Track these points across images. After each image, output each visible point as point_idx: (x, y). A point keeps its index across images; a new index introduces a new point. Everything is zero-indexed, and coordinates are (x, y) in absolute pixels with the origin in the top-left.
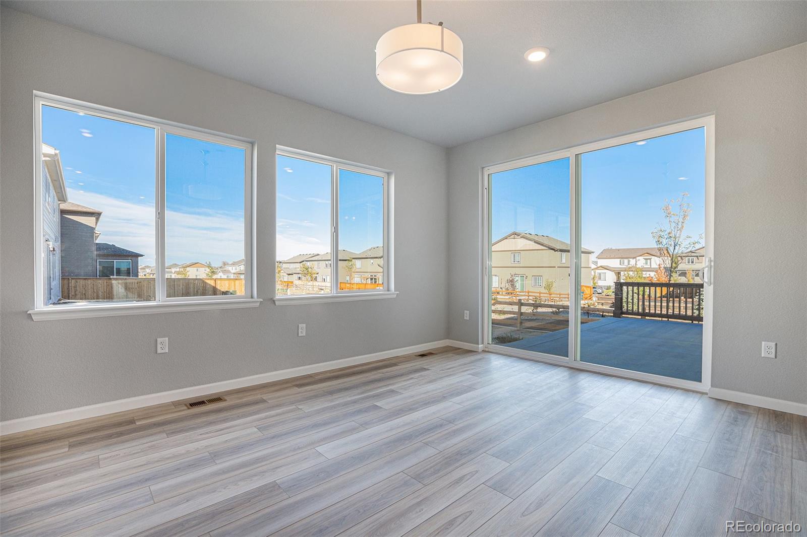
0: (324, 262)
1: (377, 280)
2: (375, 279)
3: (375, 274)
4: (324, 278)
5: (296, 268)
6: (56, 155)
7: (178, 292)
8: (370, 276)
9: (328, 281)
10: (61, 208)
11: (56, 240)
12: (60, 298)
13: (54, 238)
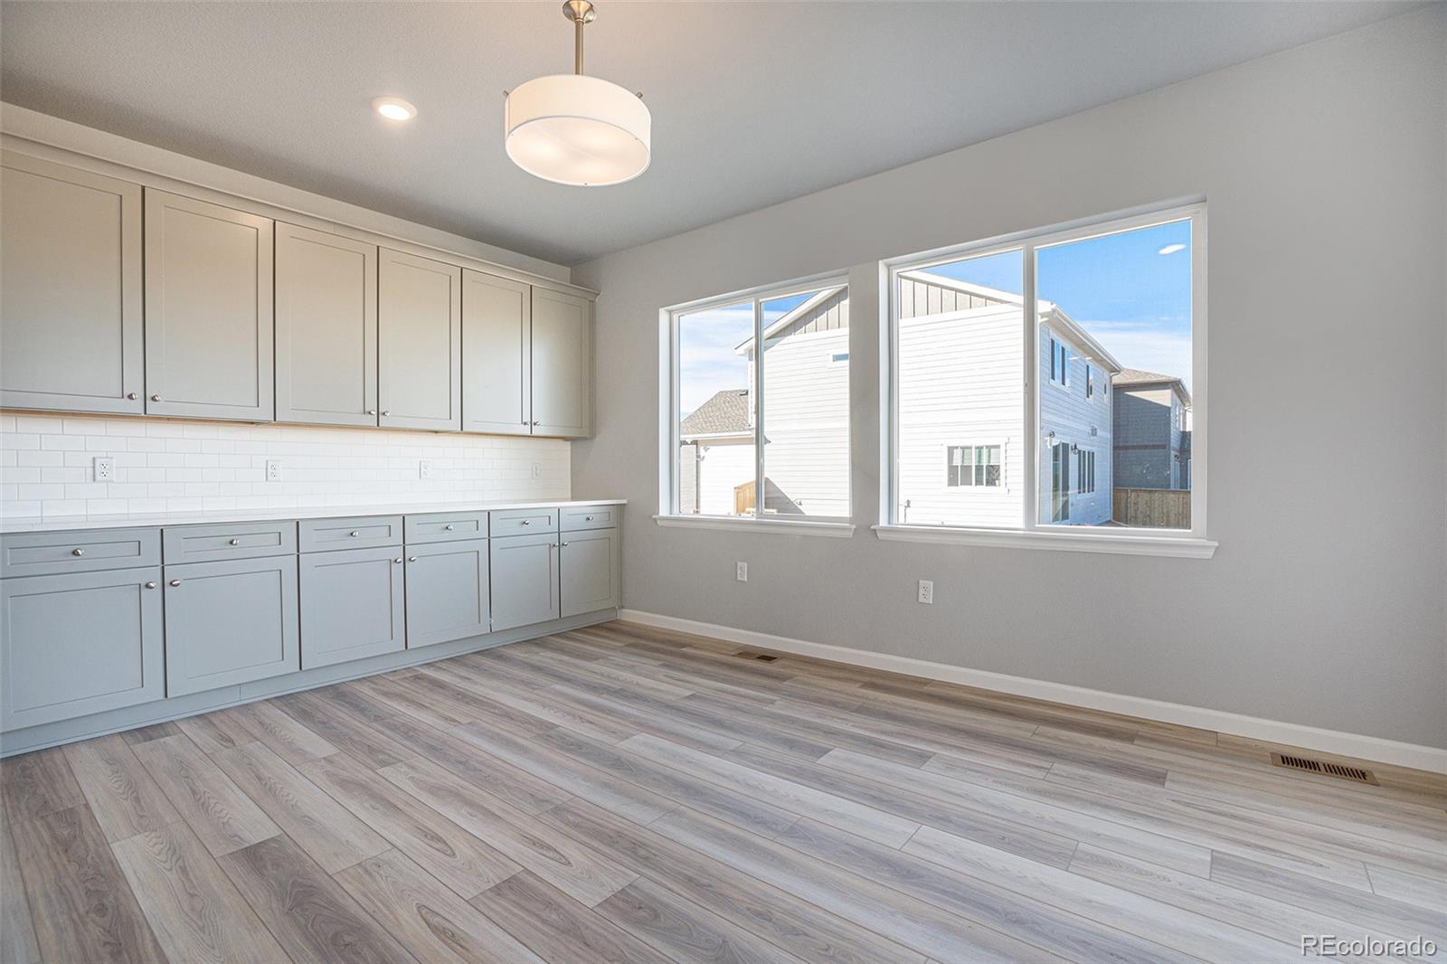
6: (1054, 311)
10: (1114, 382)
11: (1094, 432)
12: (1109, 519)
13: (1088, 429)
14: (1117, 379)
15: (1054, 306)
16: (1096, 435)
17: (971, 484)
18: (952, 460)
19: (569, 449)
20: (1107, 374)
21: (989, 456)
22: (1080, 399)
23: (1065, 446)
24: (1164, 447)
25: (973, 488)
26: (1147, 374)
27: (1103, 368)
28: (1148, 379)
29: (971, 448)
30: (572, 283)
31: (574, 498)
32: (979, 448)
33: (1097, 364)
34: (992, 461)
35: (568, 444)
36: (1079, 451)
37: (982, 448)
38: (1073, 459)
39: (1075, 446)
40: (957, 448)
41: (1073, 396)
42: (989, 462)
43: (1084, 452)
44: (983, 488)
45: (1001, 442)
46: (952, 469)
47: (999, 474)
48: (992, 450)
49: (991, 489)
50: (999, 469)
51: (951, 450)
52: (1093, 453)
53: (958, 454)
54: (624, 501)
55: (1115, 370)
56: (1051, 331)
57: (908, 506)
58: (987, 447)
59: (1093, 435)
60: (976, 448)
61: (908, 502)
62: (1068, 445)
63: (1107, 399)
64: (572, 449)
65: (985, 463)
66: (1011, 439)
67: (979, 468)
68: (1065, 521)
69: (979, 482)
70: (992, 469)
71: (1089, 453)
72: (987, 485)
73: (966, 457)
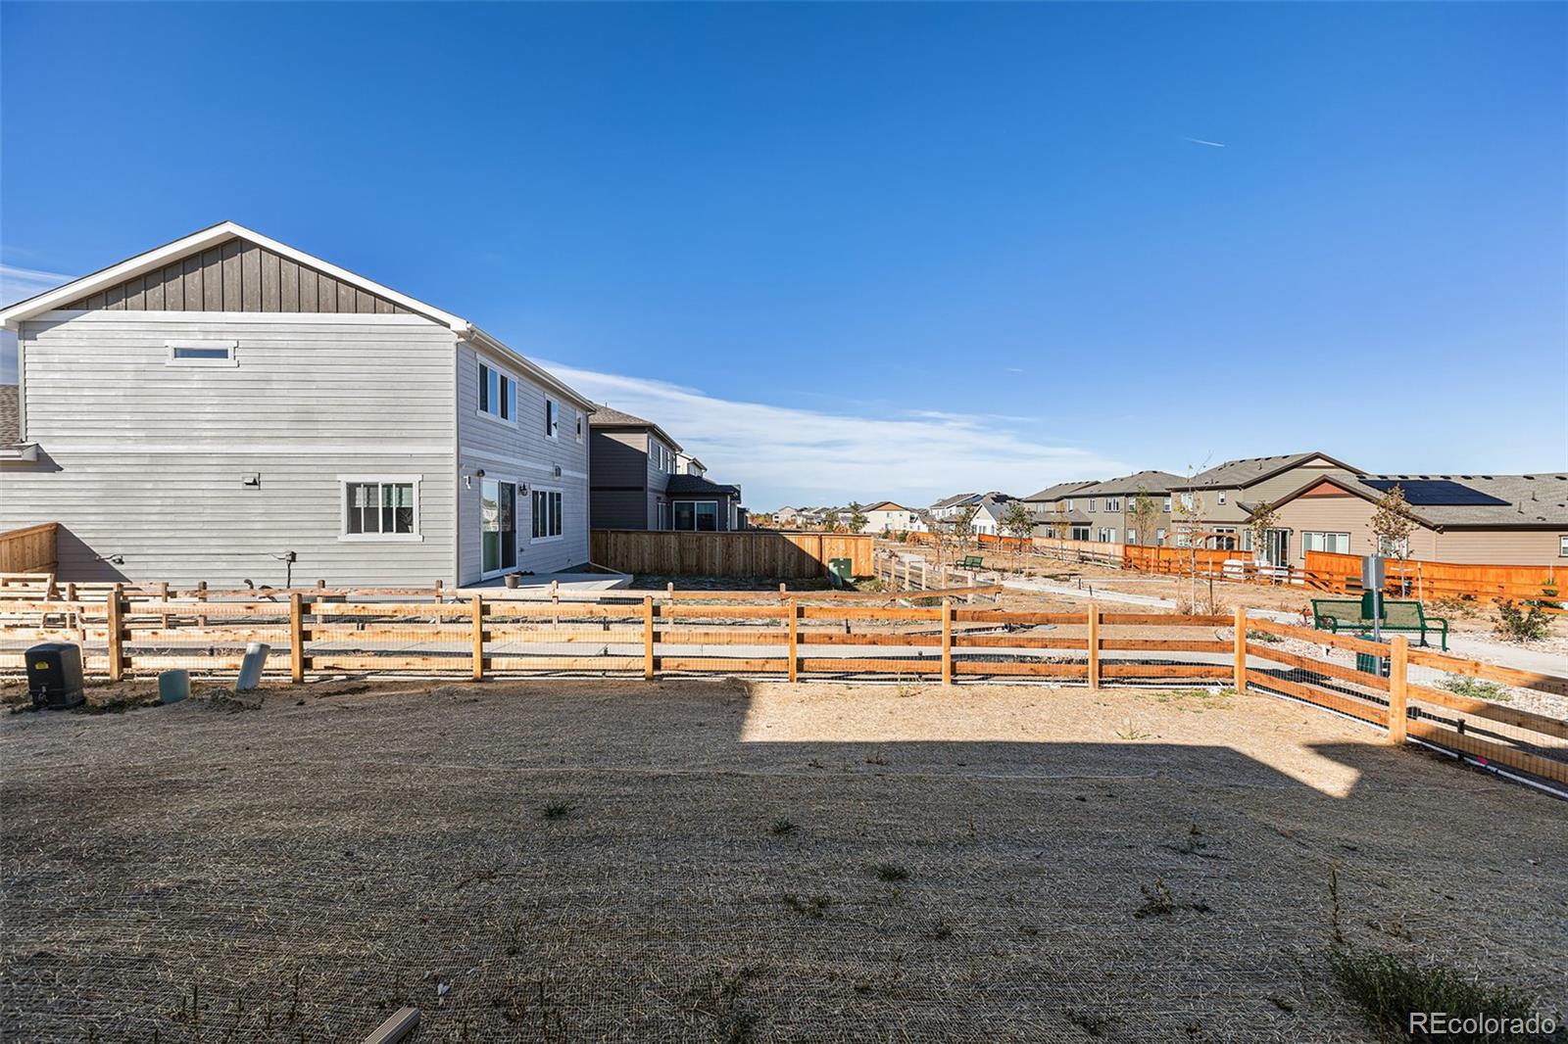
0: (1104, 499)
1: (1236, 542)
2: (1230, 539)
3: (1230, 527)
4: (1103, 532)
5: (1048, 512)
6: (471, 331)
7: (757, 557)
8: (1215, 530)
9: (1112, 540)
10: (591, 422)
11: (558, 472)
13: (551, 469)
14: (595, 419)
15: (469, 325)
16: (561, 475)
17: (378, 531)
18: (355, 500)
21: (400, 497)
22: (534, 436)
23: (508, 486)
24: (641, 489)
25: (380, 536)
26: (629, 416)
27: (574, 407)
28: (629, 422)
29: (377, 486)
32: (388, 487)
33: (563, 403)
34: (403, 503)
36: (535, 493)
37: (391, 485)
39: (525, 486)
40: (359, 485)
41: (522, 432)
42: (400, 503)
43: (544, 494)
44: (394, 536)
45: (414, 479)
46: (353, 512)
47: (412, 519)
48: (404, 489)
49: (403, 537)
50: (412, 512)
51: (352, 488)
52: (559, 495)
53: (360, 493)
55: (589, 409)
56: (478, 356)
57: (293, 559)
58: (397, 485)
59: (556, 475)
60: (384, 486)
61: (293, 555)
62: (515, 485)
63: (582, 440)
65: (394, 505)
66: (425, 477)
67: (387, 511)
69: (387, 528)
70: (403, 511)
71: (551, 494)
72: (397, 531)
73: (371, 497)
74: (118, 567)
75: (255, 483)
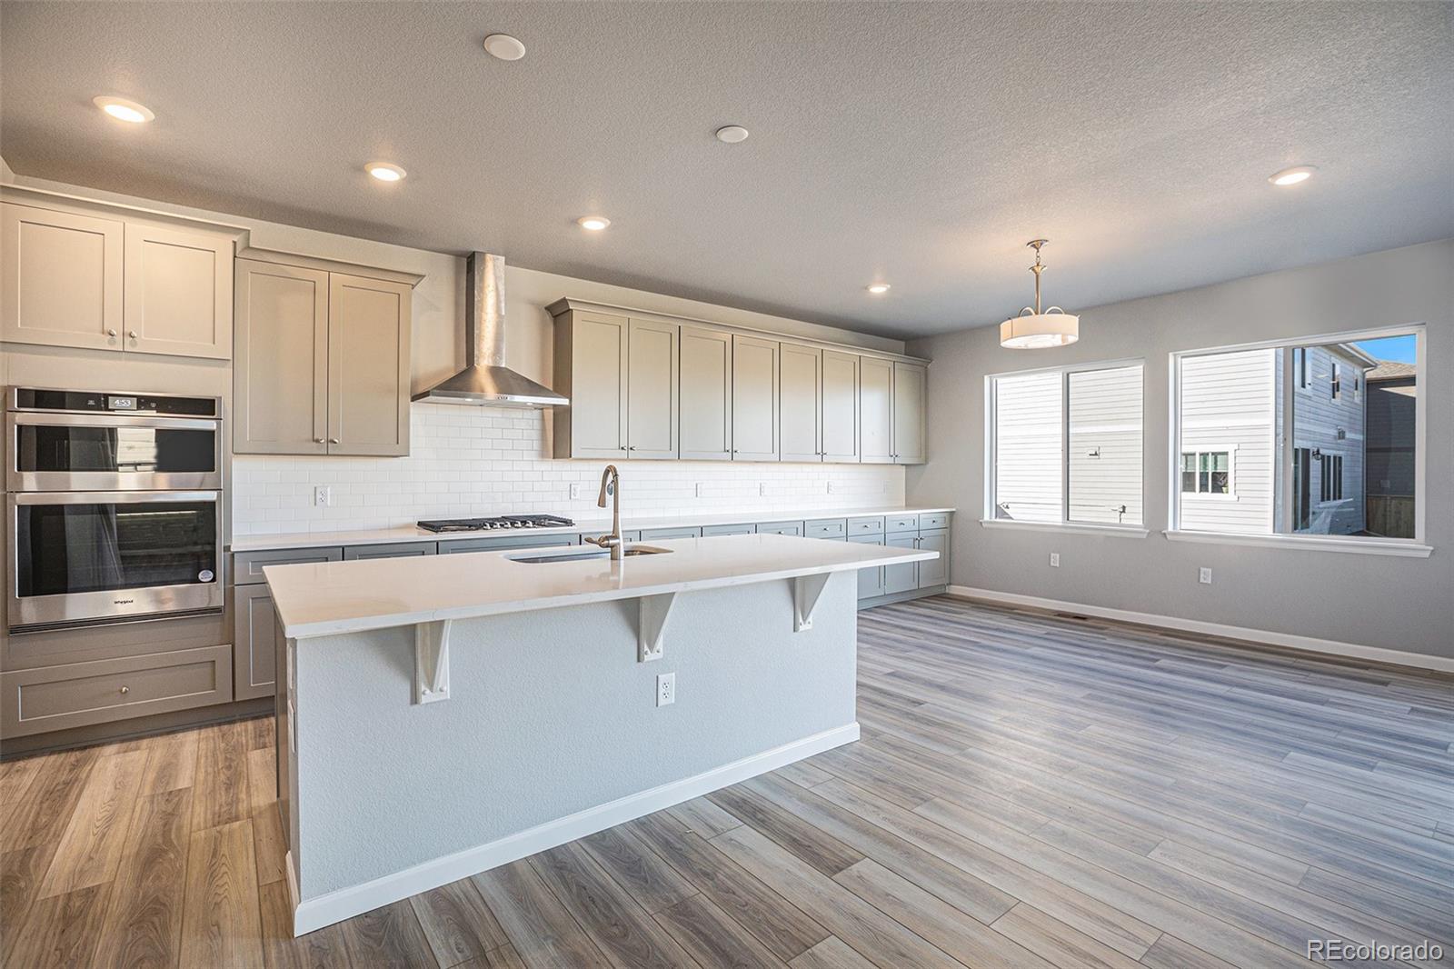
10: (1367, 378)
11: (1341, 435)
12: (1361, 529)
13: (1334, 432)
14: (1371, 375)
16: (1343, 438)
17: (1194, 491)
19: (904, 470)
20: (1358, 372)
21: (1216, 463)
22: (1325, 401)
23: (1306, 452)
25: (1197, 495)
27: (1353, 365)
29: (1194, 454)
30: (905, 354)
31: (909, 506)
32: (1204, 455)
33: (1345, 361)
34: (1218, 468)
35: (904, 467)
36: (1323, 457)
37: (1208, 454)
38: (1315, 465)
39: (1318, 451)
41: (1314, 398)
42: (1216, 468)
43: (1329, 457)
44: (1209, 495)
45: (1230, 448)
47: (1227, 482)
49: (1217, 496)
50: (1226, 476)
52: (1340, 458)
54: (954, 510)
55: (1368, 365)
57: (1124, 511)
58: (1213, 454)
59: (1340, 438)
60: (1201, 454)
61: (1124, 507)
62: (1308, 450)
63: (1358, 397)
64: (906, 472)
65: (1210, 470)
66: (1242, 446)
67: (1204, 475)
68: (1305, 531)
69: (1203, 489)
70: (1218, 476)
71: (1335, 457)
72: (1213, 492)
73: (1189, 463)
74: (1006, 510)
75: (1096, 454)
